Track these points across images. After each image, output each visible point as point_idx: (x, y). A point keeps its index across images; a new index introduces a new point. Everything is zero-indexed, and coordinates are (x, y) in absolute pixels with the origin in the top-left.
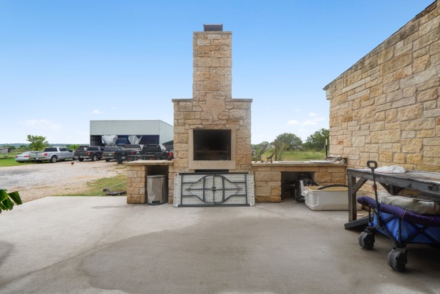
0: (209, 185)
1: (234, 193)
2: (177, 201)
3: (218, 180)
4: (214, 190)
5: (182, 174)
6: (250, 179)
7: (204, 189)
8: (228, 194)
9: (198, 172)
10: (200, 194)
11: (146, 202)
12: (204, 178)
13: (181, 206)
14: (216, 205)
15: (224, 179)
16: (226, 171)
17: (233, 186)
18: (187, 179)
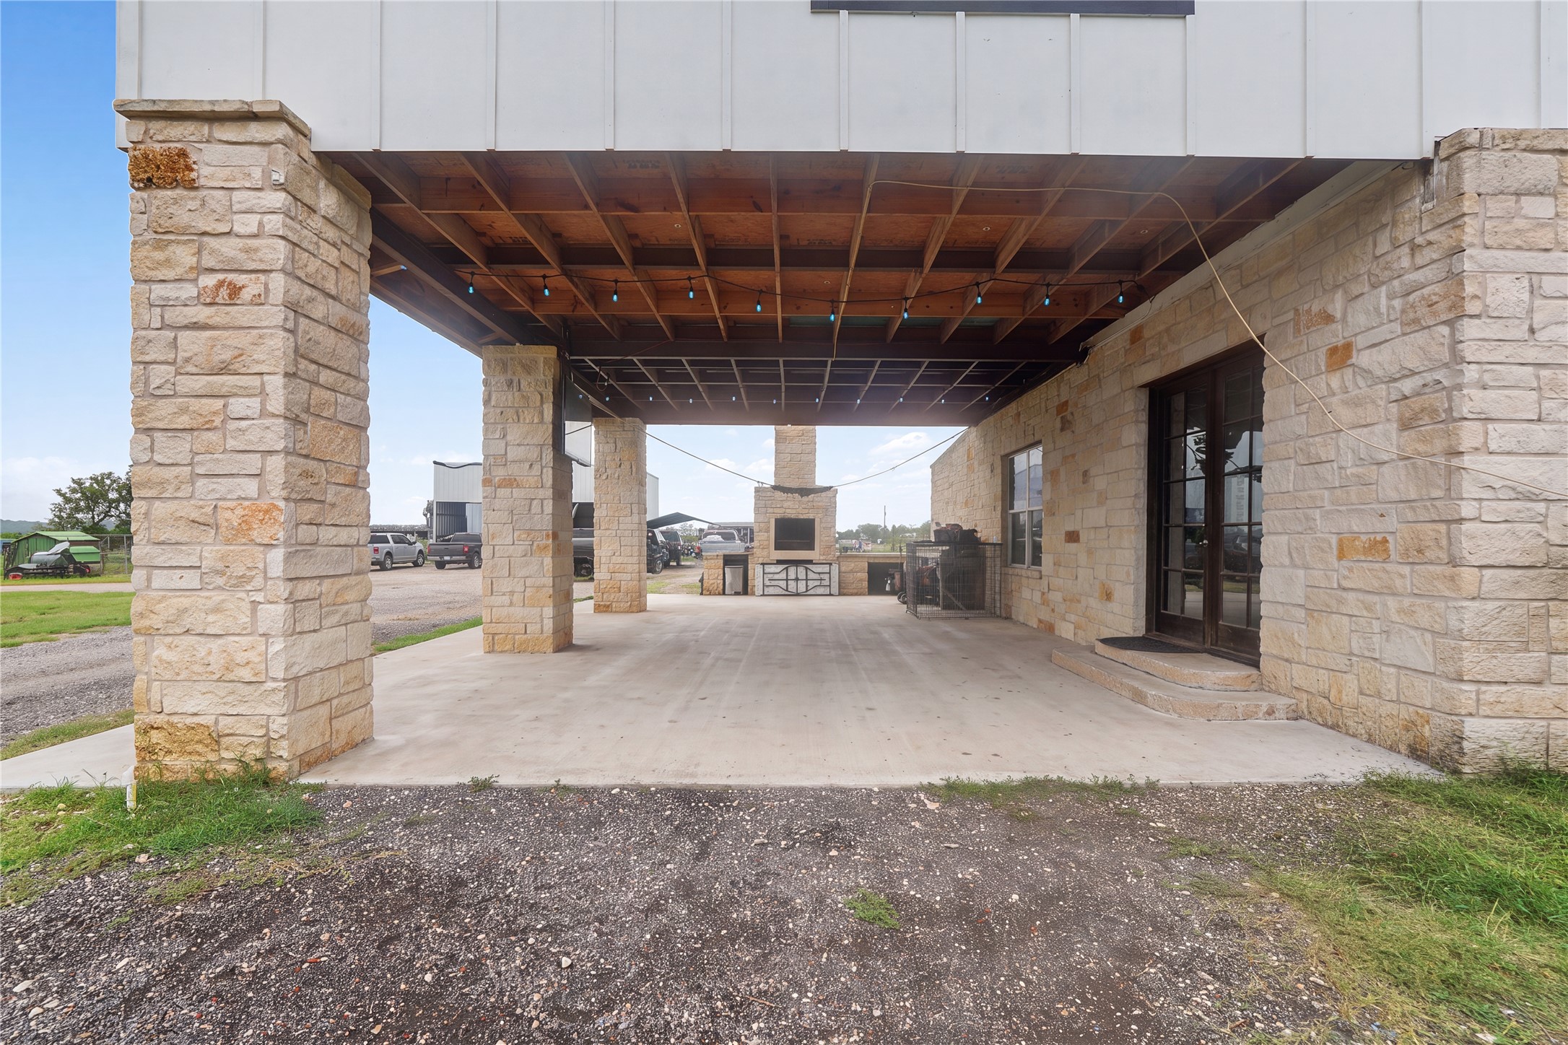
0: (792, 575)
1: (818, 583)
2: (759, 590)
3: (801, 570)
4: (797, 579)
5: (763, 564)
6: (835, 568)
7: (787, 580)
8: (811, 584)
9: (779, 562)
10: (783, 584)
11: (724, 594)
12: (787, 568)
13: (763, 595)
14: (798, 595)
15: (807, 569)
16: (810, 562)
17: (817, 576)
18: (770, 569)
